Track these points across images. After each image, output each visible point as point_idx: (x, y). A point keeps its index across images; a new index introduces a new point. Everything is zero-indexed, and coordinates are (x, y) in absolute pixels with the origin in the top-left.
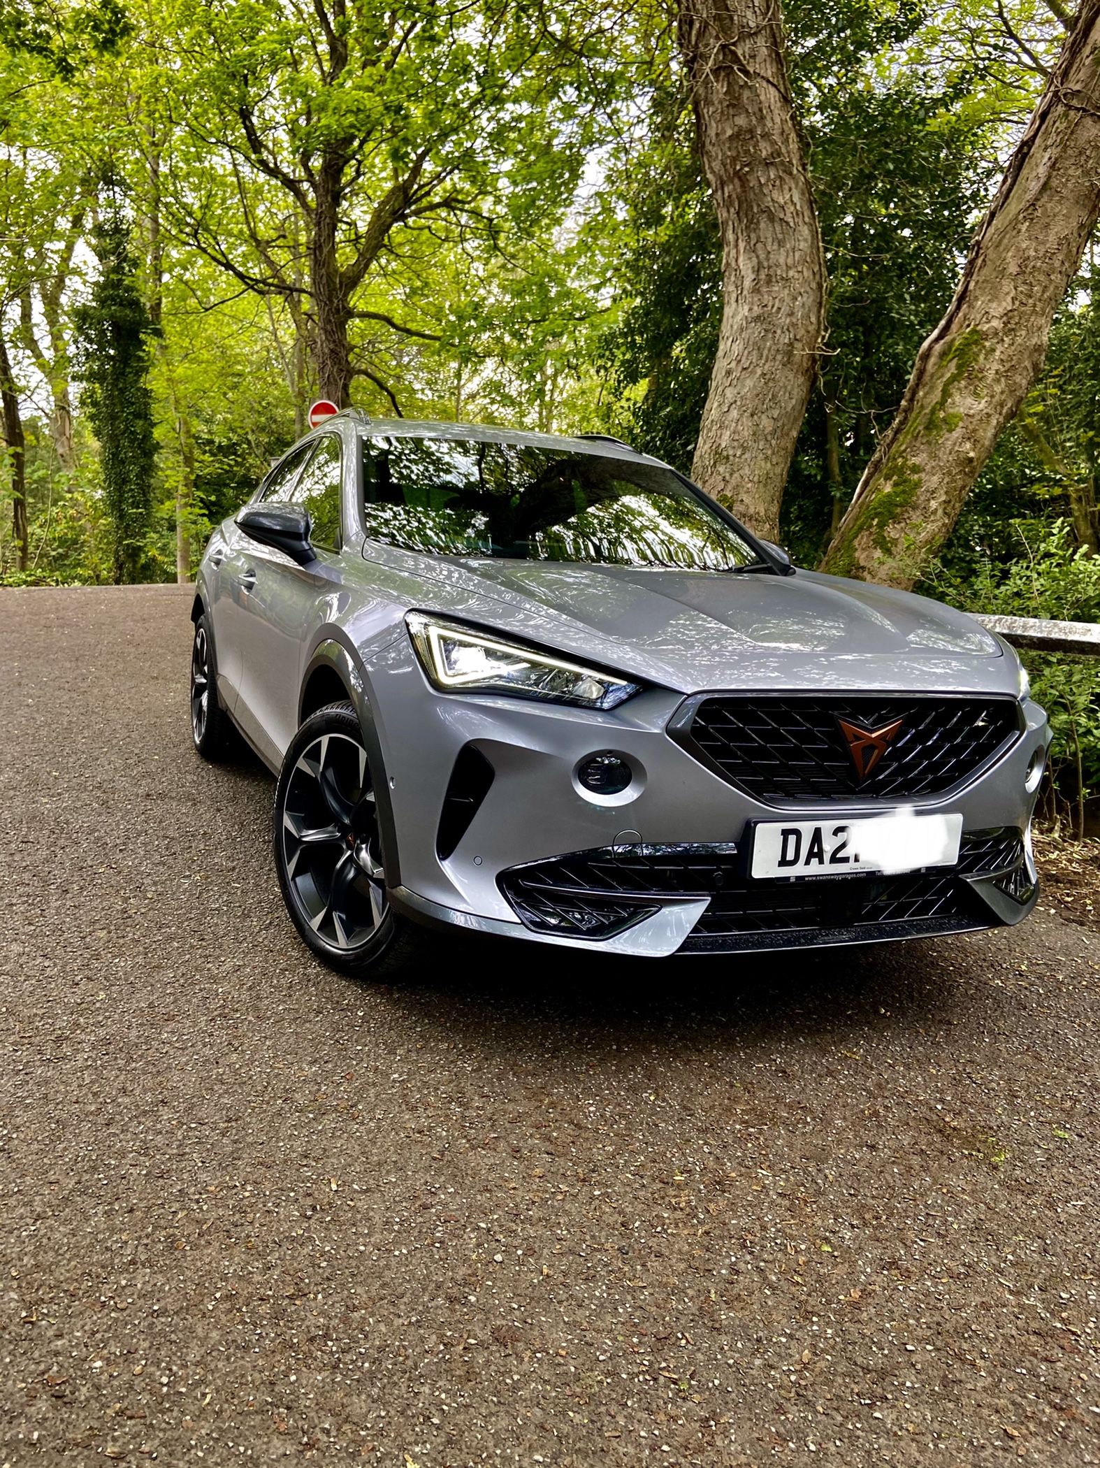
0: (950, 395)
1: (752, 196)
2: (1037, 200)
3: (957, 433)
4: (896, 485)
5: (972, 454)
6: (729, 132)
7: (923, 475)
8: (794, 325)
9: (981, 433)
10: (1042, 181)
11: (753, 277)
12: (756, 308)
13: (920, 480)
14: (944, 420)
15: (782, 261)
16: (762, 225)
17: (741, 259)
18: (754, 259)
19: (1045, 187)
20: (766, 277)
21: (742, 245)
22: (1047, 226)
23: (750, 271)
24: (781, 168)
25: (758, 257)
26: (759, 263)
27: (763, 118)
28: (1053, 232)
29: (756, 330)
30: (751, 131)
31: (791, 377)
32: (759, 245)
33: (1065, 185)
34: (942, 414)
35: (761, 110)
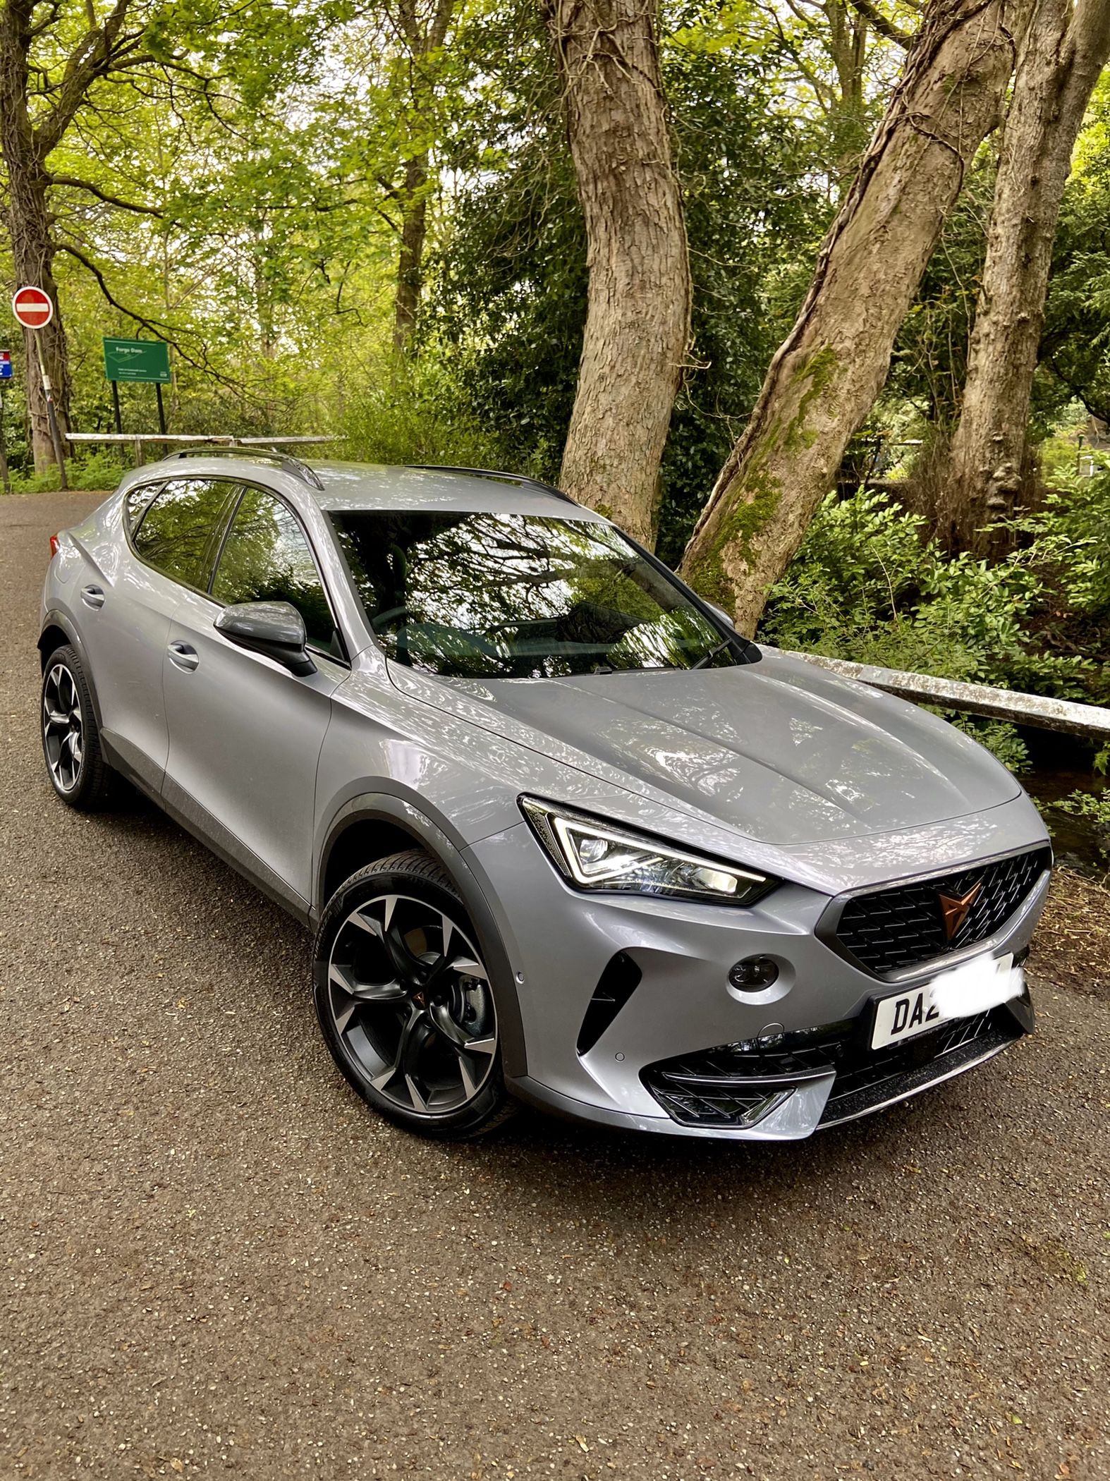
0: (807, 412)
1: (628, 198)
2: (887, 222)
3: (814, 449)
4: (757, 497)
5: (825, 470)
6: (605, 127)
7: (783, 489)
8: (666, 333)
9: (833, 450)
10: (893, 203)
11: (627, 281)
12: (629, 314)
13: (780, 495)
14: (802, 436)
15: (656, 267)
16: (637, 228)
17: (613, 260)
18: (629, 262)
19: (895, 210)
20: (640, 283)
21: (615, 246)
22: (897, 249)
23: (623, 274)
24: (656, 170)
25: (632, 260)
26: (634, 267)
27: (639, 116)
28: (900, 257)
29: (631, 337)
30: (629, 129)
31: (663, 387)
32: (634, 249)
33: (914, 210)
34: (800, 431)
35: (638, 106)
